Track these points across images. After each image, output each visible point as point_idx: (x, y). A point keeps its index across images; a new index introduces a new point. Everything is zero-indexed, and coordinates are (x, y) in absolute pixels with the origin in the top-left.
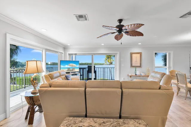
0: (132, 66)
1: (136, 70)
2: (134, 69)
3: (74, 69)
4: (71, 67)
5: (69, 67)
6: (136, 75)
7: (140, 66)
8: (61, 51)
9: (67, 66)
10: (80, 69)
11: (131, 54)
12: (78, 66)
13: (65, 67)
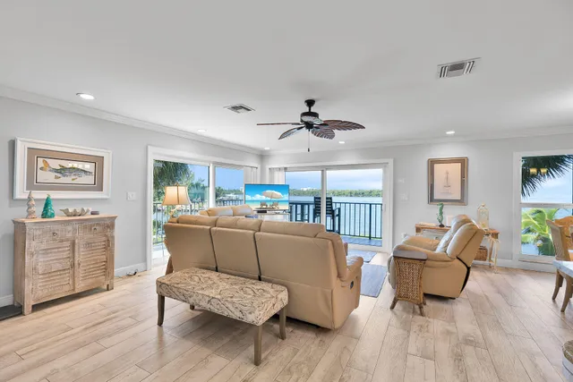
0: (431, 199)
1: (441, 213)
2: (435, 209)
3: (276, 203)
4: (269, 199)
5: (264, 198)
6: (442, 226)
7: (462, 201)
8: (253, 162)
9: (258, 197)
10: (291, 203)
11: (432, 163)
12: (286, 197)
13: (254, 198)
